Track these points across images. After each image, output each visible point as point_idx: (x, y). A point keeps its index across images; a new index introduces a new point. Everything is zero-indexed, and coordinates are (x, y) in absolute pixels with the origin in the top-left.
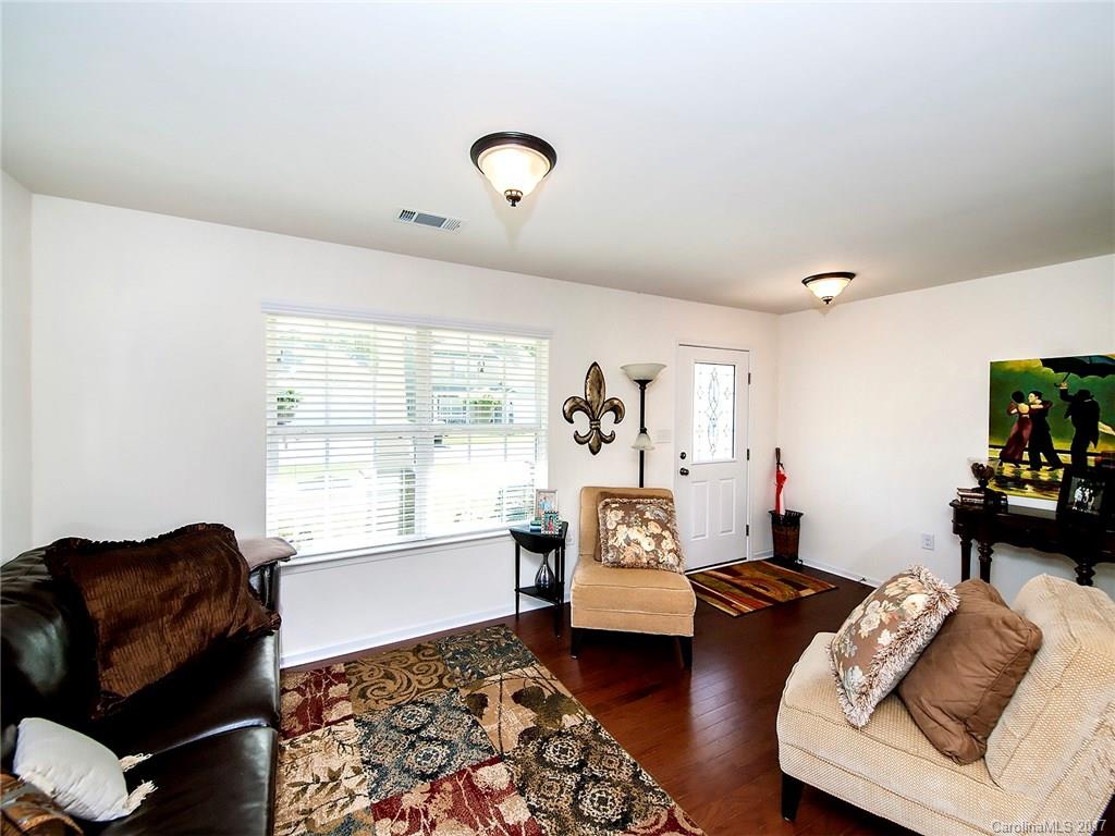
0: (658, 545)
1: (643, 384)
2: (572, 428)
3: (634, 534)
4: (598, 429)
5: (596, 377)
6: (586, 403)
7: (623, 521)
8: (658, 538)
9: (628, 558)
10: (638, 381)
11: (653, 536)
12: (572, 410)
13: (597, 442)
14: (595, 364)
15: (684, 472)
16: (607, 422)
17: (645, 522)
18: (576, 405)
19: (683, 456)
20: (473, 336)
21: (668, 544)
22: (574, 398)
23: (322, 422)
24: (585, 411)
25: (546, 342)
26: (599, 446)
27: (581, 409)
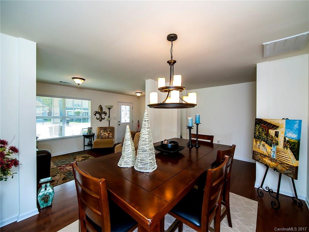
0: (109, 135)
1: (109, 109)
2: (96, 117)
3: (105, 133)
4: (101, 117)
5: (101, 108)
6: (99, 112)
7: (104, 132)
8: (109, 134)
9: (104, 137)
10: (108, 108)
11: (108, 133)
12: (96, 114)
13: (101, 119)
14: (101, 105)
15: (119, 125)
16: (103, 116)
17: (107, 131)
18: (97, 113)
19: (119, 122)
20: (74, 100)
21: (111, 134)
22: (96, 111)
23: (42, 115)
24: (99, 114)
25: (90, 101)
26: (102, 120)
27: (98, 113)
